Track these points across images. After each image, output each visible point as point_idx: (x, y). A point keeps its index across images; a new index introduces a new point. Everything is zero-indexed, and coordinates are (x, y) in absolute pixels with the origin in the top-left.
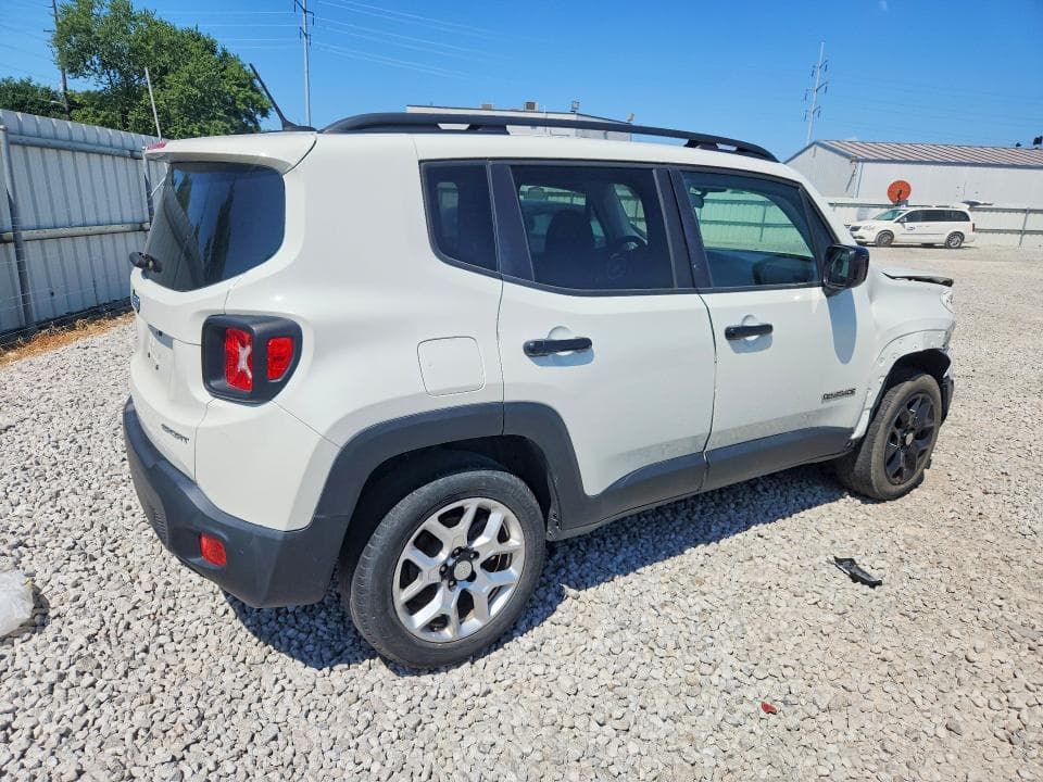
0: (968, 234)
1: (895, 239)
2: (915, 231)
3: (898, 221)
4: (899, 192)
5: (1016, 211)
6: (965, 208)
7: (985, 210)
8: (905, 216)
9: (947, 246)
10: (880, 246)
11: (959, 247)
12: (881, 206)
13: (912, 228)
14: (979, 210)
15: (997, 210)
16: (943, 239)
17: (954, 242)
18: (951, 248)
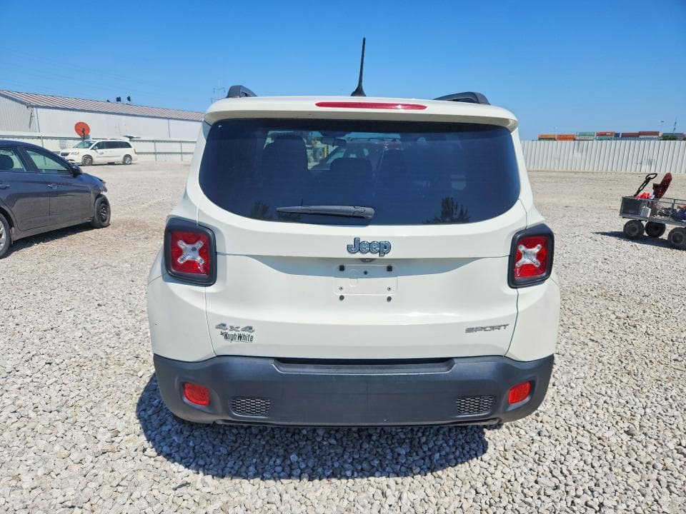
0: (133, 156)
1: (94, 159)
2: (103, 155)
3: (92, 149)
4: (83, 130)
5: (149, 141)
6: (127, 140)
7: (137, 141)
8: (96, 145)
9: (124, 163)
10: (86, 165)
11: (130, 164)
12: (74, 139)
13: (102, 153)
14: (134, 141)
15: (143, 141)
16: (120, 159)
17: (127, 160)
18: (126, 164)
